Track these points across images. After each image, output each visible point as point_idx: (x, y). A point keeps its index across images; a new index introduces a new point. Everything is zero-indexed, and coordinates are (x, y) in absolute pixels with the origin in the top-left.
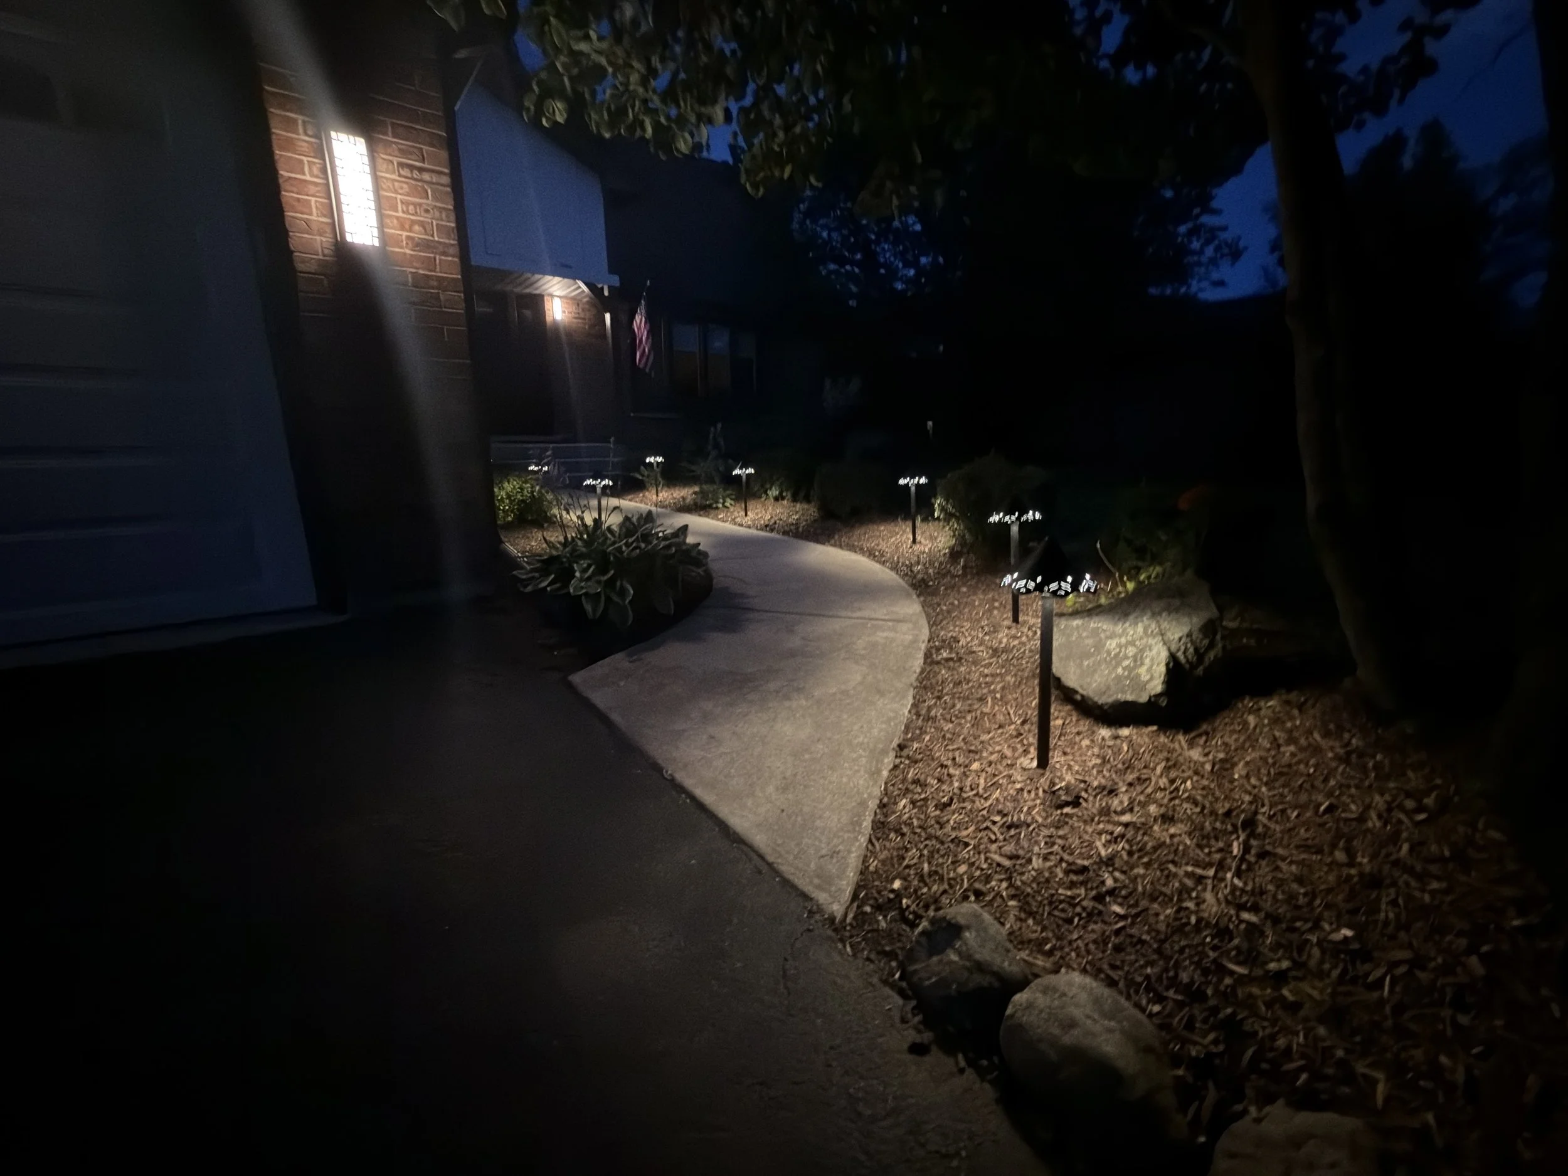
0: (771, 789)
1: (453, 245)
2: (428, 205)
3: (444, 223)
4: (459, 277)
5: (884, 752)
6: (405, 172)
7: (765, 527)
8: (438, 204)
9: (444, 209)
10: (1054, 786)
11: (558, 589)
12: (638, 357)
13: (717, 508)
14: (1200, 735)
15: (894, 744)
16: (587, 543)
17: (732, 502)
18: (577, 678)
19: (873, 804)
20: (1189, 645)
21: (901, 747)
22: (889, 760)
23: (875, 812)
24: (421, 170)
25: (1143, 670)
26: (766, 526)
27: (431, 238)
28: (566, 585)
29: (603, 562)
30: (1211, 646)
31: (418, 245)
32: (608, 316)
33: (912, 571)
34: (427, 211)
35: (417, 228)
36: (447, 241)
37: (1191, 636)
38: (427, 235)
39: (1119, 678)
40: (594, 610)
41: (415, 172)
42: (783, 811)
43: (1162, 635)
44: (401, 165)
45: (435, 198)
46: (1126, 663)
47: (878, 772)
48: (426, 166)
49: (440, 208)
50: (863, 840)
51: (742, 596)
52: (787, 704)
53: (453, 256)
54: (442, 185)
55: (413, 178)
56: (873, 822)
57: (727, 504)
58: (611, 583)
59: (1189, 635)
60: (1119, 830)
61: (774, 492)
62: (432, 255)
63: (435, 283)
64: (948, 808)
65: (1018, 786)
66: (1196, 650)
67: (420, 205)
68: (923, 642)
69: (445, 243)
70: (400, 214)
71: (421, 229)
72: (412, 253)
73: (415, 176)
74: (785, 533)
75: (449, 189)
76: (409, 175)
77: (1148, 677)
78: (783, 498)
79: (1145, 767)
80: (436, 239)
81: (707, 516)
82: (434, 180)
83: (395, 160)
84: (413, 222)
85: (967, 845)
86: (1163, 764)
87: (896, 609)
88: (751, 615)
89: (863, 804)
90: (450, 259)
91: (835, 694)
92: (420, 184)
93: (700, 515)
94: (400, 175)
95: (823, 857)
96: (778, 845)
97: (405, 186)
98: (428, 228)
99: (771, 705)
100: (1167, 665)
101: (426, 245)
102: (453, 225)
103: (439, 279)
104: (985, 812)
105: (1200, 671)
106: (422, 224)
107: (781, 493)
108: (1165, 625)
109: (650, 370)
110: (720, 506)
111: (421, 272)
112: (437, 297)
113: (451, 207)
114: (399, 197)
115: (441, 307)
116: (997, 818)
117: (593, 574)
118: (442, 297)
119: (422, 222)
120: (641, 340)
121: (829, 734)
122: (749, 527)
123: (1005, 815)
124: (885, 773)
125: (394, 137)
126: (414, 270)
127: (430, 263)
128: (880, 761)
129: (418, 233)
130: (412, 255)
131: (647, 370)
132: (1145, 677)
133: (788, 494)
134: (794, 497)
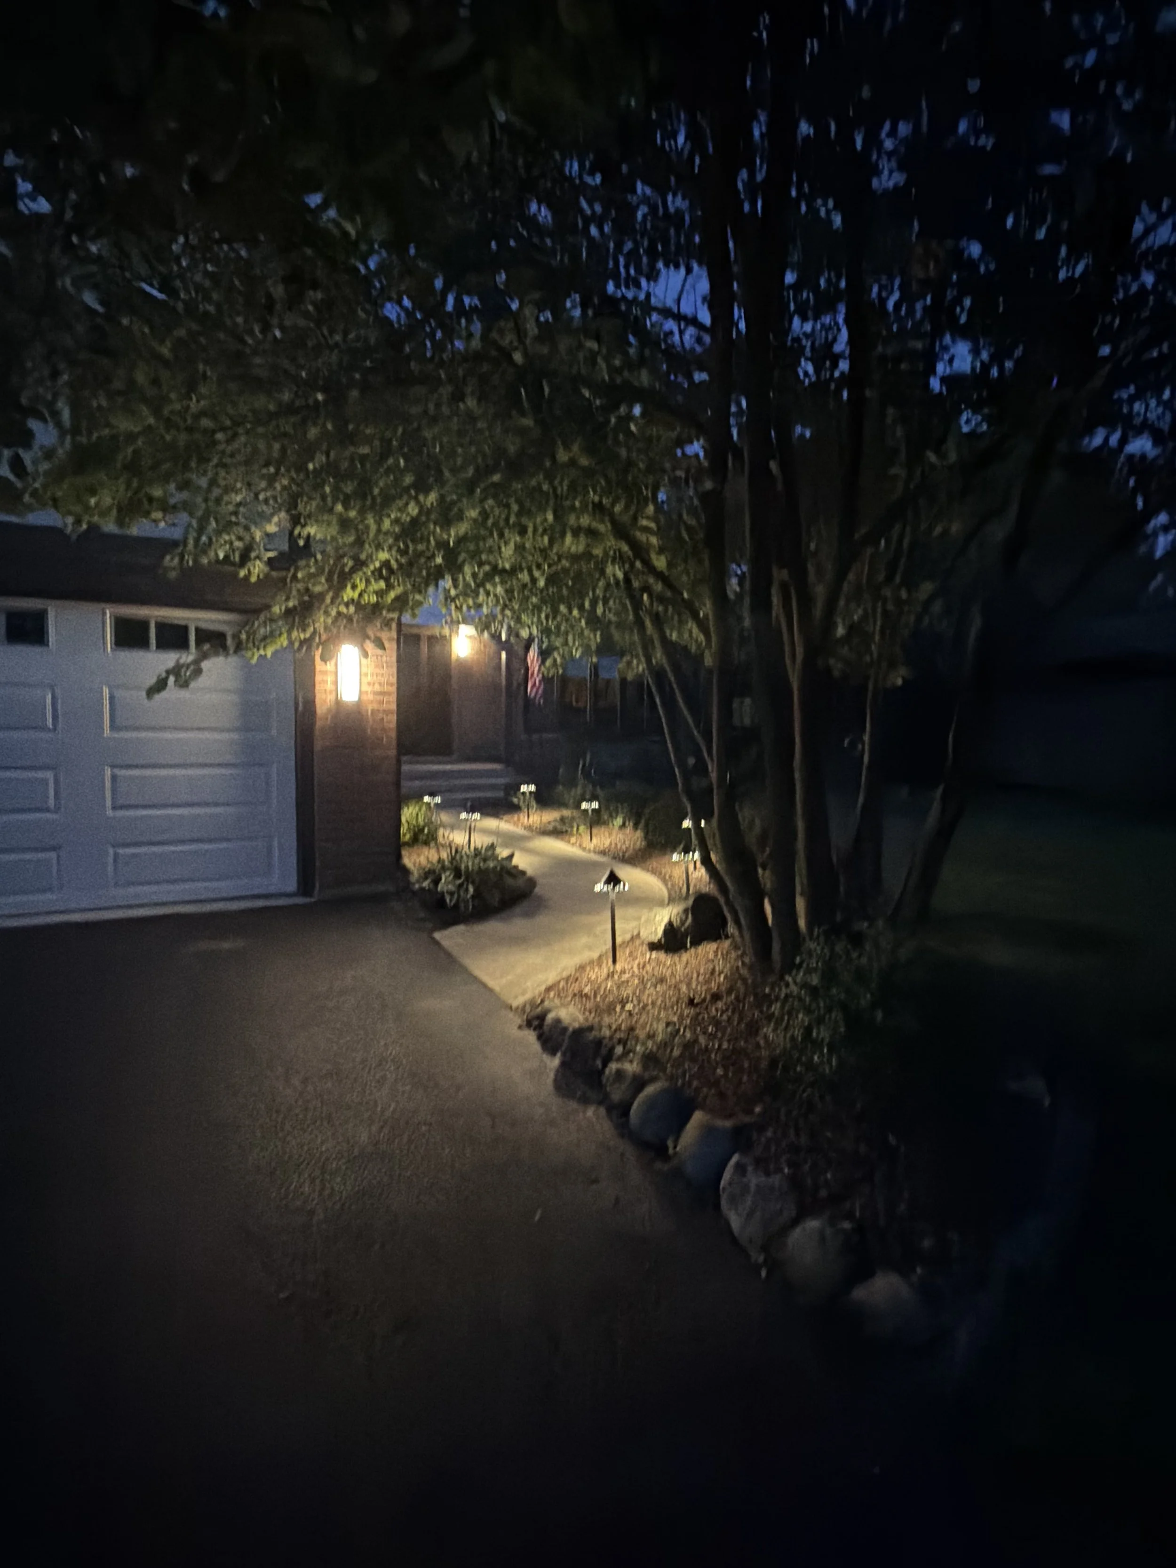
0: (511, 975)
1: (393, 691)
2: (384, 673)
3: (391, 680)
4: (396, 707)
6: (374, 658)
7: (603, 853)
8: (389, 672)
9: (392, 673)
11: (432, 887)
12: (529, 688)
13: (571, 833)
15: (575, 968)
16: (451, 863)
17: (583, 830)
18: (437, 935)
20: (676, 920)
22: (569, 972)
23: (550, 985)
25: (660, 928)
26: (603, 851)
28: (437, 885)
29: (457, 873)
31: (377, 693)
32: (504, 655)
34: (383, 676)
35: (376, 685)
36: (391, 689)
38: (382, 687)
40: (451, 901)
41: (379, 657)
42: (512, 982)
44: (373, 655)
45: (388, 669)
47: (561, 974)
48: (385, 654)
50: (538, 992)
52: (538, 950)
53: (394, 697)
54: (392, 662)
56: (547, 987)
57: (579, 830)
58: (461, 886)
61: (619, 821)
62: (383, 698)
63: (382, 713)
67: (380, 673)
69: (390, 691)
70: (370, 680)
71: (379, 685)
72: (373, 698)
73: (381, 660)
74: (614, 858)
75: (395, 663)
76: (376, 660)
78: (626, 826)
80: (386, 689)
81: (562, 840)
82: (388, 660)
83: (371, 653)
84: (376, 682)
88: (546, 911)
89: (547, 982)
92: (381, 663)
93: (557, 839)
94: (371, 660)
95: (520, 993)
96: (503, 989)
97: (374, 666)
98: (383, 684)
99: (530, 950)
102: (395, 681)
103: (384, 710)
105: (683, 929)
107: (624, 822)
108: (673, 909)
109: (539, 701)
110: (575, 830)
111: (376, 708)
112: (382, 720)
113: (396, 672)
114: (370, 671)
115: (383, 725)
117: (452, 880)
118: (385, 720)
119: (380, 681)
120: (532, 674)
121: (549, 961)
122: (589, 851)
124: (564, 975)
125: (371, 642)
126: (373, 707)
127: (381, 703)
128: (564, 972)
130: (373, 700)
133: (630, 823)
134: (636, 826)
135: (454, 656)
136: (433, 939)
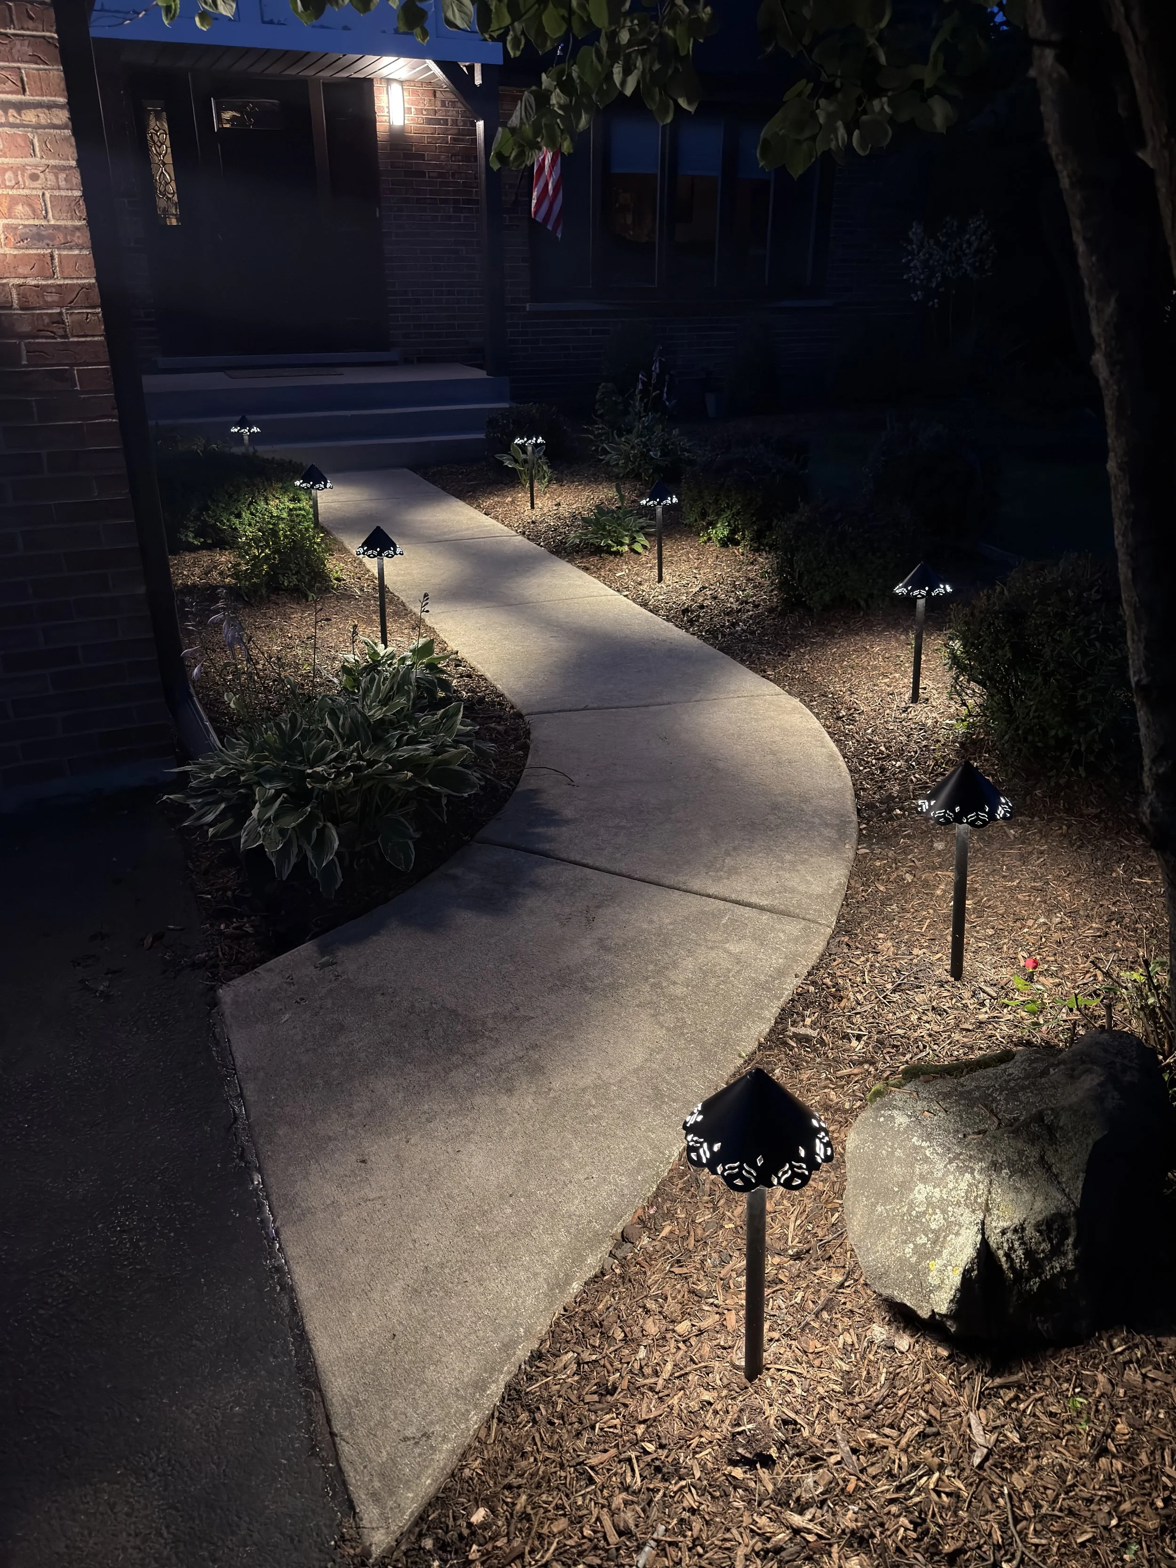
0: (396, 1290)
1: (77, 228)
2: (36, 166)
3: (63, 193)
4: (93, 281)
5: (595, 1241)
8: (52, 162)
9: (63, 169)
10: (739, 1425)
11: (226, 832)
13: (618, 554)
14: (1008, 1387)
15: (618, 1229)
17: (646, 543)
18: (228, 994)
19: (522, 1352)
20: (1016, 1244)
21: (624, 1238)
22: (593, 1262)
23: (520, 1366)
24: (20, 107)
25: (935, 1265)
26: (685, 611)
27: (44, 223)
28: (239, 825)
30: (1057, 1251)
31: (24, 238)
32: (480, 125)
33: (883, 770)
34: (34, 177)
35: (19, 208)
36: (69, 223)
37: (1023, 1229)
38: (36, 216)
39: (902, 1260)
40: (281, 867)
41: (12, 112)
42: (394, 1335)
43: (987, 1210)
45: (46, 152)
46: (922, 1240)
47: (568, 1280)
48: (27, 98)
49: (55, 167)
50: (475, 1419)
51: (551, 818)
52: (503, 1100)
53: (82, 248)
54: (55, 127)
55: (10, 125)
56: (508, 1386)
57: (637, 547)
58: (304, 829)
59: (1019, 1230)
60: (782, 1536)
61: (721, 531)
62: (47, 251)
63: (55, 298)
64: (609, 1398)
65: (707, 1396)
66: (1029, 1254)
67: (23, 168)
68: (796, 976)
69: (66, 227)
71: (27, 208)
72: (16, 252)
73: (11, 120)
74: (712, 635)
75: (68, 132)
77: (937, 1282)
78: (736, 543)
79: (891, 1426)
80: (52, 222)
81: (599, 573)
82: (43, 122)
85: (591, 1481)
86: (921, 1428)
87: (793, 880)
88: (546, 872)
89: (508, 1346)
90: (76, 252)
91: (584, 1090)
92: (20, 131)
93: (586, 569)
95: (405, 1439)
96: (358, 1402)
98: (39, 206)
99: (478, 1100)
100: (966, 1273)
101: (37, 236)
102: (78, 193)
103: (61, 290)
104: (640, 1430)
105: (1035, 1284)
106: (28, 201)
107: (733, 532)
108: (998, 1194)
109: (555, 228)
110: (626, 548)
111: (32, 282)
112: (58, 320)
113: (73, 163)
115: (65, 336)
116: (650, 1447)
117: (277, 816)
118: (68, 320)
119: (28, 196)
121: (531, 1187)
122: (655, 611)
123: (662, 1446)
124: (576, 1287)
126: (21, 281)
127: (45, 266)
128: (579, 1259)
129: (23, 217)
130: (15, 256)
131: (549, 227)
132: (933, 1279)
133: (745, 536)
134: (759, 544)
135: (381, 127)
136: (215, 1003)
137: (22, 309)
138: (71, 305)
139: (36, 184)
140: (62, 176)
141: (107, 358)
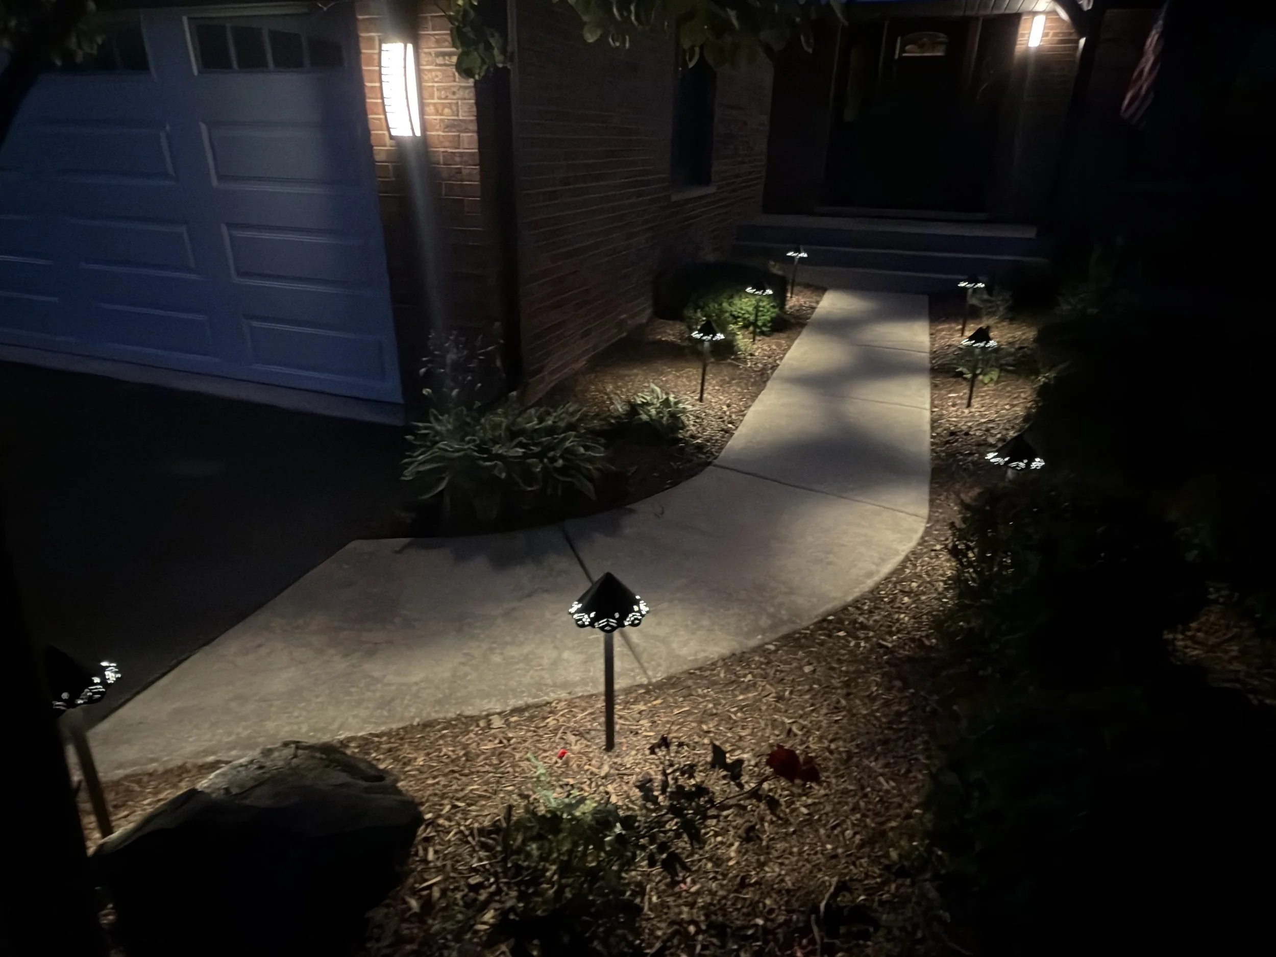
1: (472, 121)
3: (467, 101)
4: (477, 151)
6: (440, 60)
8: (462, 84)
9: (467, 88)
12: (1126, 102)
17: (995, 377)
18: (354, 545)
24: (451, 55)
26: (953, 434)
27: (456, 118)
31: (447, 127)
32: (1082, 41)
34: (454, 93)
35: (447, 111)
36: (468, 118)
41: (447, 58)
42: (142, 723)
44: (438, 55)
49: (464, 87)
52: (337, 657)
53: (473, 132)
55: (445, 65)
57: (985, 378)
62: (457, 134)
63: (459, 159)
70: (436, 101)
72: (444, 134)
73: (447, 62)
76: (443, 63)
80: (461, 118)
83: (432, 51)
84: (443, 104)
89: (153, 761)
90: (470, 134)
91: (369, 677)
92: (449, 68)
94: (437, 65)
97: (439, 73)
99: (331, 650)
101: (453, 125)
102: (473, 101)
103: (461, 154)
106: (450, 106)
111: (450, 150)
112: (460, 172)
114: (436, 85)
118: (465, 172)
119: (450, 103)
122: (935, 427)
125: (434, 30)
126: (445, 150)
129: (448, 115)
130: (443, 136)
135: (1019, 49)
136: (343, 546)
137: (445, 164)
138: (466, 163)
139: (455, 97)
140: (467, 91)
141: (479, 194)
